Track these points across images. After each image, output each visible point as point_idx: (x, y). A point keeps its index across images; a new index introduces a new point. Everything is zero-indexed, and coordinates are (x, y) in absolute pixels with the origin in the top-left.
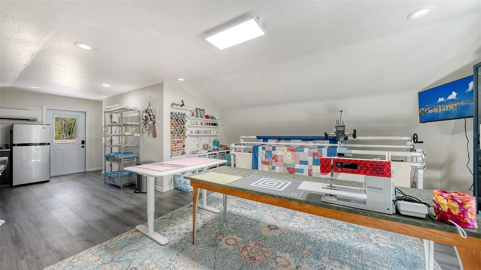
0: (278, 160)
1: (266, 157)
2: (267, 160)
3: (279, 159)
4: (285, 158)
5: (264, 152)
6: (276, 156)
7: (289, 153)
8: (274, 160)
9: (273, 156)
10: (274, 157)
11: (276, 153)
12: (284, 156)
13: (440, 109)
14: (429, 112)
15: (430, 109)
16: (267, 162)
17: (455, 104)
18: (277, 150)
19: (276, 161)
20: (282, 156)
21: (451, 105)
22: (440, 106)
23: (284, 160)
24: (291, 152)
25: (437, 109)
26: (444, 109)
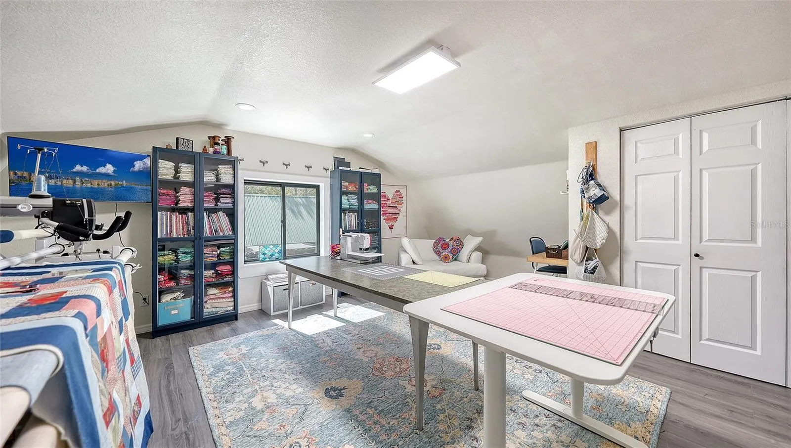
13: (77, 183)
17: (112, 182)
21: (104, 181)
22: (78, 178)
25: (71, 181)
26: (89, 185)
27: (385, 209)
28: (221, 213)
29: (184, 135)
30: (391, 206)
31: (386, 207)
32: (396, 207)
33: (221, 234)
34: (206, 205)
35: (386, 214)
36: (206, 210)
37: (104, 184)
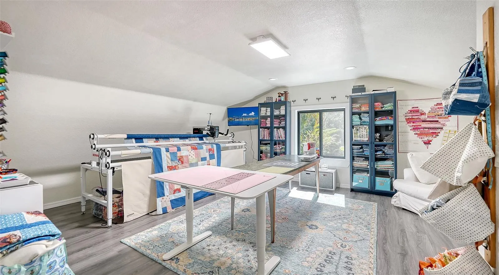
0: (184, 161)
1: (172, 160)
2: (174, 164)
3: (185, 159)
4: (190, 157)
5: (168, 154)
6: (182, 157)
7: (193, 152)
8: (180, 162)
9: (178, 158)
10: (180, 159)
11: (182, 154)
12: (189, 156)
13: (244, 120)
14: (236, 120)
15: (237, 119)
16: (174, 166)
17: (253, 118)
18: (183, 150)
19: (182, 163)
20: (187, 156)
22: (244, 118)
23: (190, 160)
24: (194, 151)
25: (242, 119)
26: (247, 120)
27: (418, 124)
28: (281, 129)
29: (269, 95)
30: (427, 120)
31: (418, 121)
32: (438, 121)
33: (281, 139)
34: (275, 126)
35: (419, 128)
36: (275, 128)
37: (251, 119)
